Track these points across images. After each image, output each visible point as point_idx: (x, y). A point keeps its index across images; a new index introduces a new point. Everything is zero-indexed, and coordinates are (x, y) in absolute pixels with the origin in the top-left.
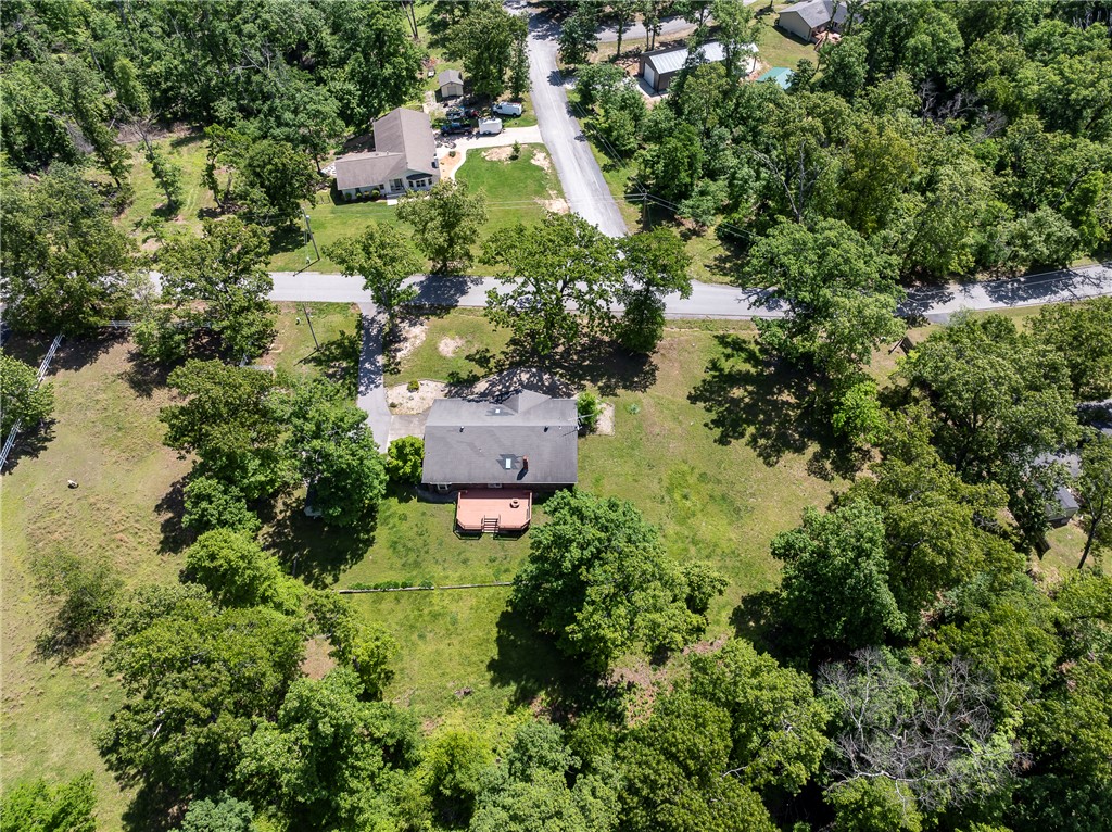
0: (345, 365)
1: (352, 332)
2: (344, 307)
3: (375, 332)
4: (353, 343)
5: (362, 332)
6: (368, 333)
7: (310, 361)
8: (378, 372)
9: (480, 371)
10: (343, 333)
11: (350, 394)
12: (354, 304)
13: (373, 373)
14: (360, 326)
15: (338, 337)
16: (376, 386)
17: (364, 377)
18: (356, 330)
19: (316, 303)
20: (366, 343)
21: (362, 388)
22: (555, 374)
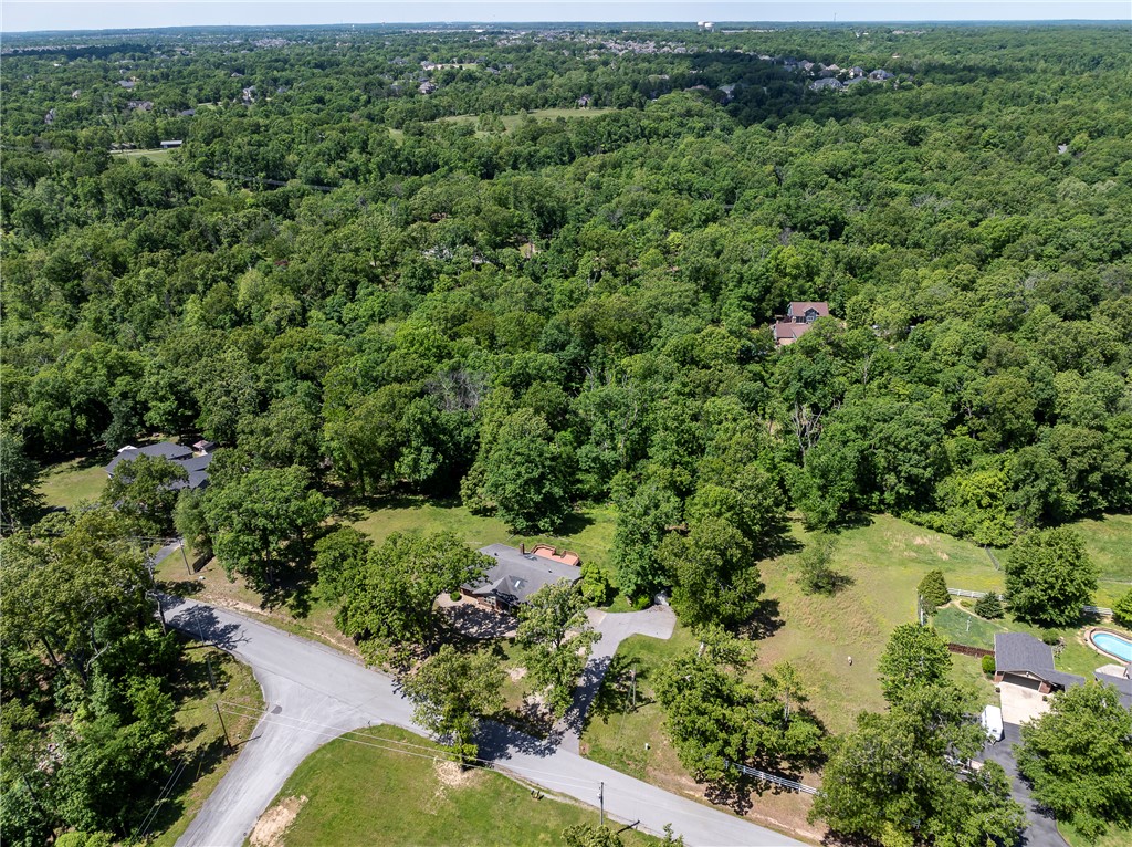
0: (615, 686)
1: (597, 719)
2: (596, 754)
3: (576, 711)
4: (600, 707)
5: (587, 715)
6: (582, 712)
7: (645, 699)
8: (588, 672)
9: (505, 645)
10: (605, 720)
11: (619, 659)
12: (583, 755)
13: (593, 673)
14: (587, 722)
15: (612, 718)
16: (594, 660)
17: (602, 672)
18: (592, 719)
19: (623, 771)
20: (587, 702)
21: (607, 662)
22: (450, 625)
